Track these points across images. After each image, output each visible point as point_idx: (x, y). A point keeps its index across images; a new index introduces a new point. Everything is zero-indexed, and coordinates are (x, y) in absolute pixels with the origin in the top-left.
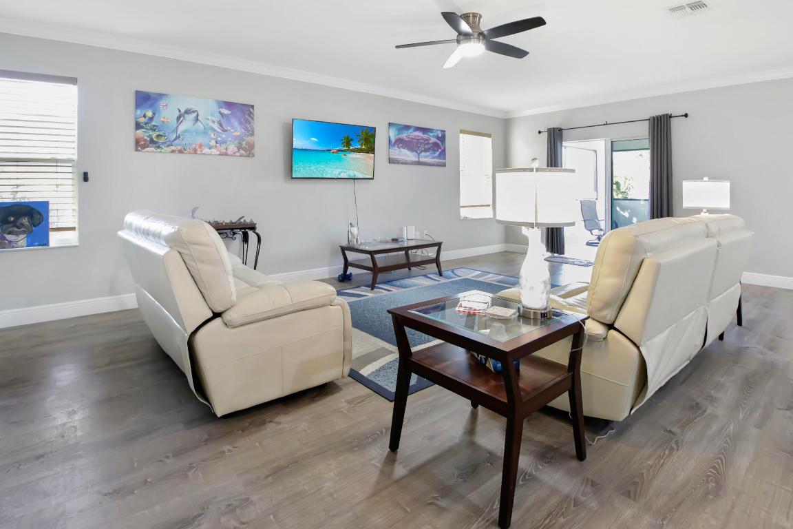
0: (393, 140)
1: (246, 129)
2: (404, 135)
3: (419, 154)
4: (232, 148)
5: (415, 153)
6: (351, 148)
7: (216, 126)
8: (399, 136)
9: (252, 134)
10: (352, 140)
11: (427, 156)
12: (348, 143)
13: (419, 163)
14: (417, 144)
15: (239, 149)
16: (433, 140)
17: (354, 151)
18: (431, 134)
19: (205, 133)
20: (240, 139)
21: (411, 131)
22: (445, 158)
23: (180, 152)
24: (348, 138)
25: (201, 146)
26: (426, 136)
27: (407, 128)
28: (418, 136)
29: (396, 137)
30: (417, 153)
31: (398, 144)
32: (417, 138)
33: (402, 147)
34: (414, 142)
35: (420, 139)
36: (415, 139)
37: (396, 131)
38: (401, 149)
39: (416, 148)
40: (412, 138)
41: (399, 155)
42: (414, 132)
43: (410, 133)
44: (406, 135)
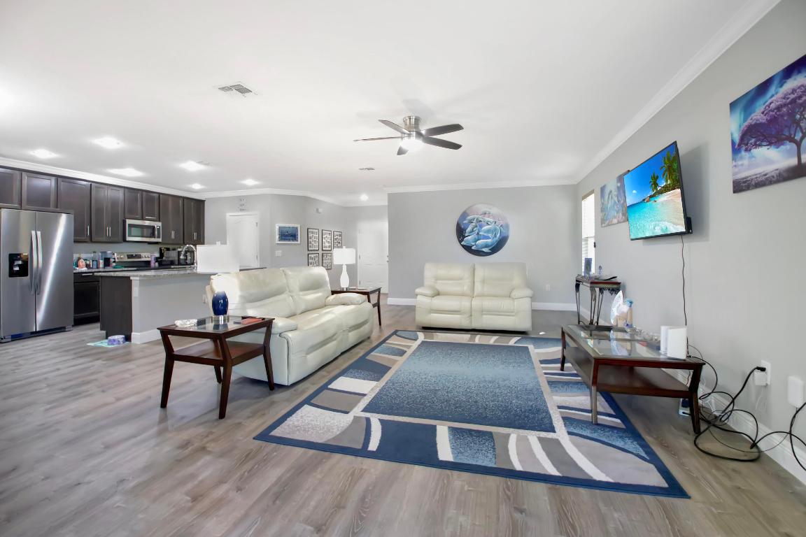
0: (737, 137)
2: (758, 112)
3: (799, 145)
4: (621, 215)
5: (787, 145)
8: (749, 122)
13: (801, 171)
14: (794, 113)
17: (661, 192)
21: (772, 90)
23: (609, 224)
27: (764, 87)
28: (794, 91)
29: (742, 127)
30: (792, 140)
31: (746, 142)
32: (792, 96)
33: (756, 145)
34: (782, 116)
35: (800, 97)
36: (785, 105)
37: (740, 113)
38: (756, 151)
39: (789, 128)
40: (779, 108)
41: (750, 167)
42: (781, 86)
43: (773, 96)
44: (762, 108)
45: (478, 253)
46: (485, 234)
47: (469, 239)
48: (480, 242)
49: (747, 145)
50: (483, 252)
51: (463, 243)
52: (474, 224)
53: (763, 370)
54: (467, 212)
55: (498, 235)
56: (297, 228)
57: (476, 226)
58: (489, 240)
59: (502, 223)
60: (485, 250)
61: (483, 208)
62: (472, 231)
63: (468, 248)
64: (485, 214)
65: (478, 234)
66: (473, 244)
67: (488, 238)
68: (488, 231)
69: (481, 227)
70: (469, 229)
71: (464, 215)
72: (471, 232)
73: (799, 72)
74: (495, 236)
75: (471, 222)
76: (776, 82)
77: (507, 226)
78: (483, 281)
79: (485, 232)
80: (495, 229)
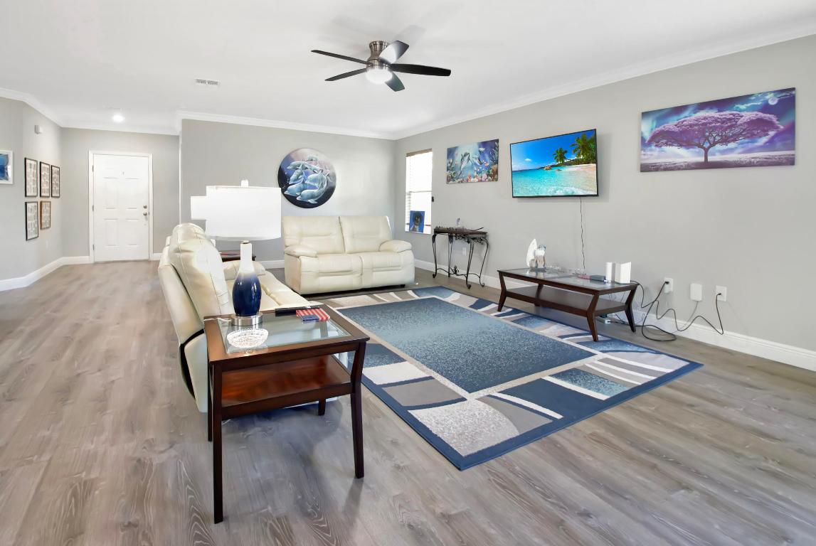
0: (648, 136)
1: (493, 160)
2: (671, 124)
3: (706, 150)
4: (484, 176)
5: (697, 149)
6: (565, 161)
7: (477, 162)
8: (661, 128)
9: (497, 162)
10: (566, 152)
11: (731, 150)
12: (561, 156)
13: (707, 165)
14: (704, 131)
15: (488, 175)
16: (748, 116)
17: (569, 164)
18: (743, 107)
19: (472, 168)
20: (489, 168)
21: (687, 113)
22: (793, 148)
23: (462, 182)
24: (561, 150)
25: (470, 177)
26: (727, 114)
27: (679, 110)
28: (705, 118)
29: (654, 130)
30: (702, 147)
31: (657, 140)
32: (704, 121)
33: (667, 144)
34: (694, 131)
35: (710, 123)
36: (696, 125)
37: (653, 121)
38: (664, 148)
39: (699, 139)
40: (691, 126)
41: (658, 157)
42: (695, 113)
43: (686, 117)
44: (676, 122)
45: (303, 204)
46: (312, 184)
47: (293, 188)
48: (305, 192)
49: (658, 142)
50: (309, 203)
51: (286, 193)
52: (299, 171)
53: (667, 283)
54: (293, 156)
55: (325, 185)
56: (7, 156)
57: (302, 174)
58: (315, 191)
59: (329, 172)
60: (312, 201)
61: (309, 153)
62: (297, 179)
63: (292, 199)
64: (312, 160)
65: (303, 182)
66: (298, 194)
67: (314, 188)
68: (315, 180)
69: (307, 174)
70: (293, 177)
71: (288, 160)
72: (295, 180)
73: (711, 108)
74: (322, 186)
75: (295, 168)
76: (691, 109)
77: (334, 177)
78: (353, 236)
79: (311, 181)
80: (322, 179)
